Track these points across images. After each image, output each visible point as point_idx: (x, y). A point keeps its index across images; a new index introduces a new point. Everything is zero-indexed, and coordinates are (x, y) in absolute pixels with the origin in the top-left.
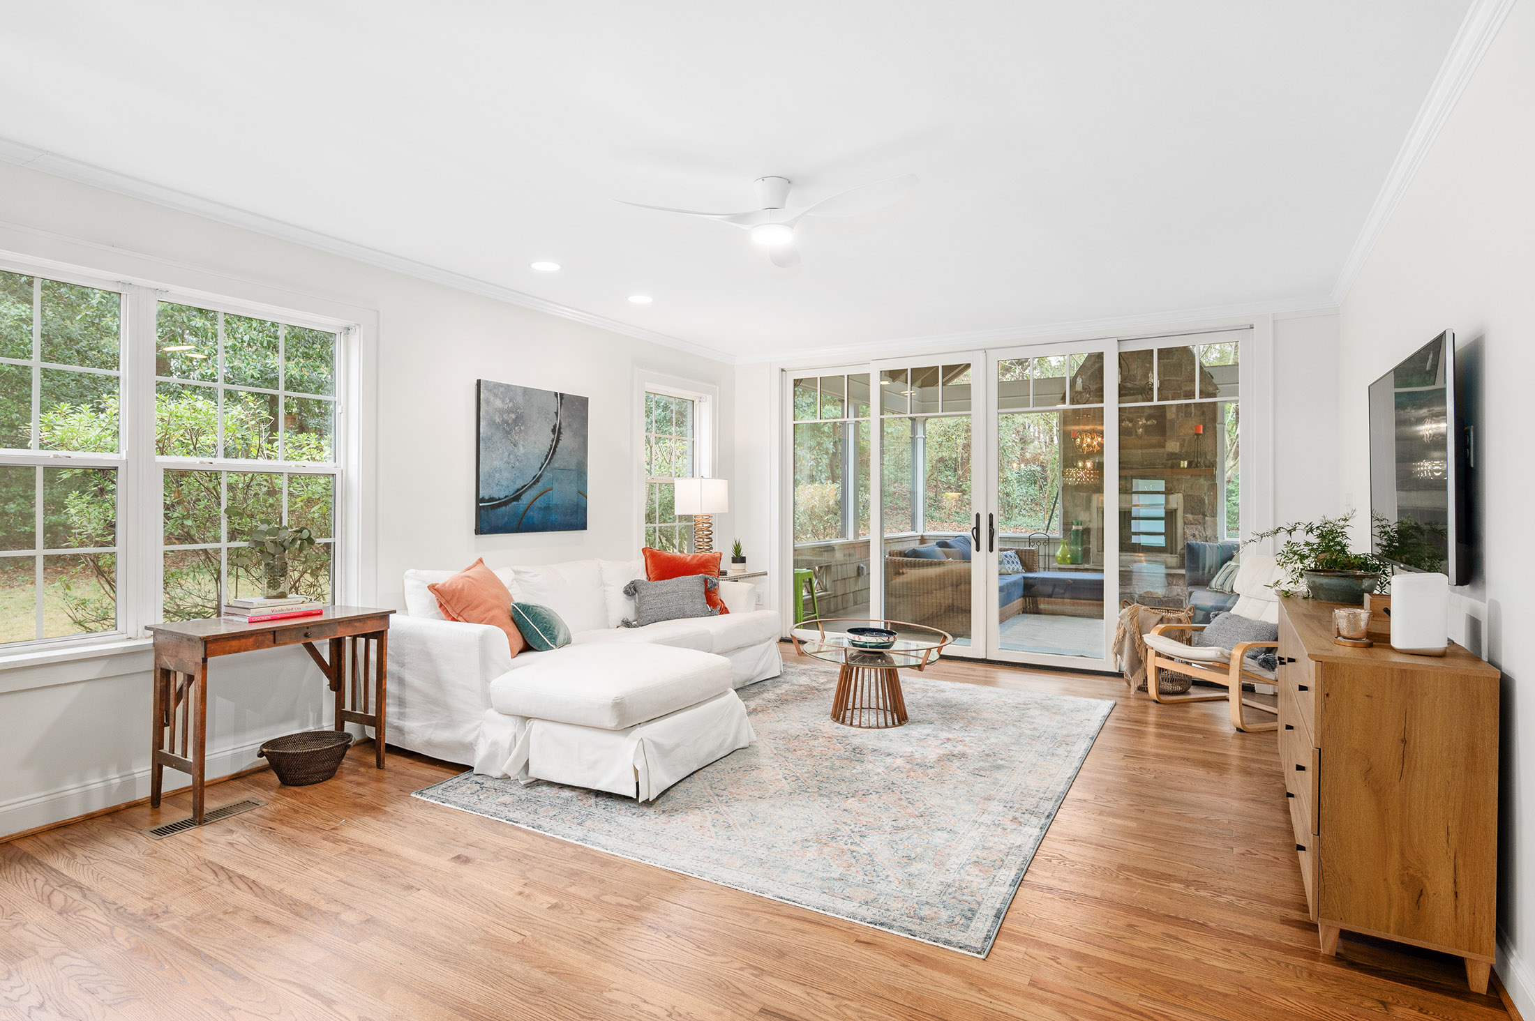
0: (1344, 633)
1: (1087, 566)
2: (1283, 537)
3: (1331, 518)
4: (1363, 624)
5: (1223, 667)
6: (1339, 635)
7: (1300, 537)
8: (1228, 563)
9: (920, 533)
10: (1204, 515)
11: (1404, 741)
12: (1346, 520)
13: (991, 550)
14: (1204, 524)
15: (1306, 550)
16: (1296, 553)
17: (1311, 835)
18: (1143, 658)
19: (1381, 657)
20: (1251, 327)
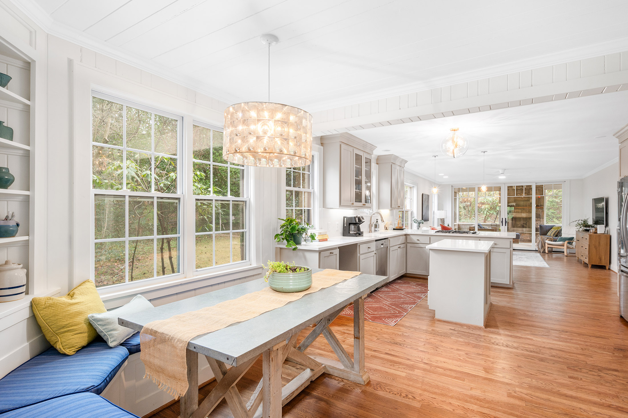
0: (591, 232)
2: (577, 222)
4: (594, 231)
5: (563, 245)
7: (580, 222)
10: (541, 218)
11: (599, 243)
12: (588, 219)
13: (506, 226)
14: (541, 221)
15: (581, 224)
16: (579, 224)
17: (588, 255)
18: (544, 246)
19: (596, 234)
20: (565, 181)
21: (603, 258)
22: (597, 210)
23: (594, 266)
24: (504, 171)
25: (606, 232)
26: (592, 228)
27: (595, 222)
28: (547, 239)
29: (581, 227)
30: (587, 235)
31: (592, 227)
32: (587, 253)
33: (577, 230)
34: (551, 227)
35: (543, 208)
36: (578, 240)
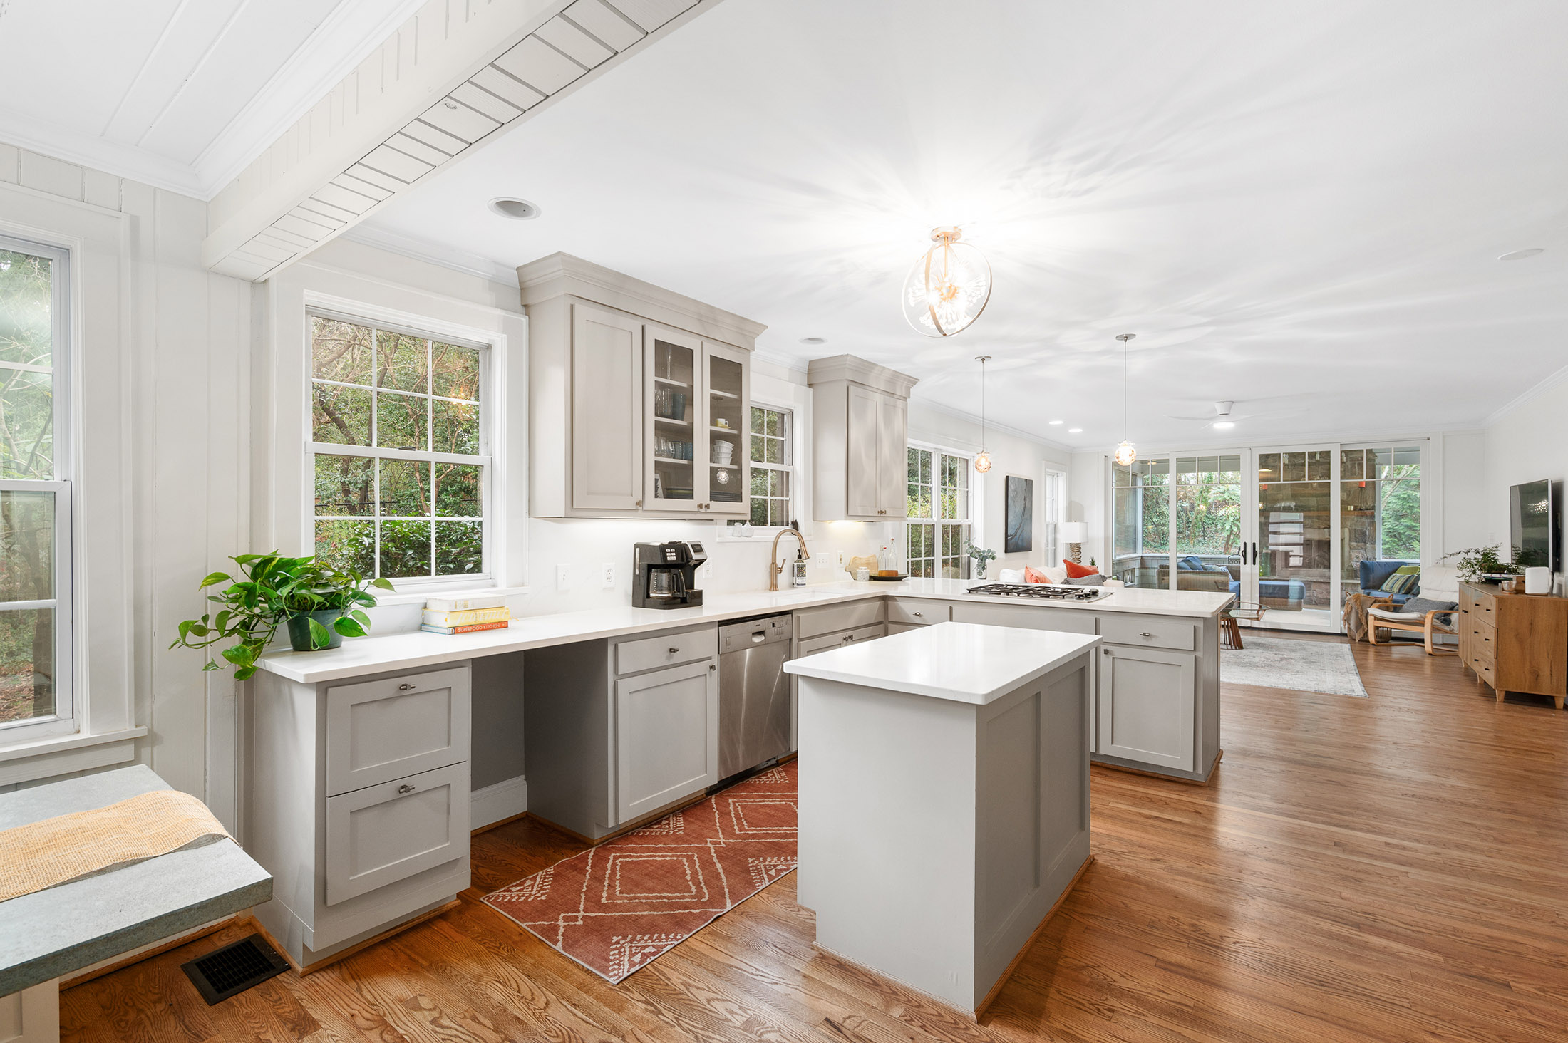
0: (1506, 589)
1: (1276, 578)
2: (1462, 555)
3: (1490, 547)
4: (1514, 586)
5: (1420, 623)
6: (1503, 590)
7: (1472, 555)
8: (1394, 574)
9: (1139, 554)
10: (1365, 542)
11: (1531, 624)
12: (1497, 547)
13: (1254, 564)
14: (1365, 549)
15: (1474, 562)
16: (1469, 563)
17: (1493, 661)
18: (1364, 622)
19: (1521, 596)
20: (1429, 439)
21: (1545, 671)
22: (1528, 519)
23: (1514, 698)
24: (1230, 408)
25: (1555, 591)
26: (1511, 576)
27: (1521, 557)
28: (1375, 602)
29: (1474, 572)
30: (1489, 598)
31: (1510, 571)
32: (1491, 655)
33: (1462, 579)
34: (1395, 567)
35: (1373, 516)
36: (1465, 612)
